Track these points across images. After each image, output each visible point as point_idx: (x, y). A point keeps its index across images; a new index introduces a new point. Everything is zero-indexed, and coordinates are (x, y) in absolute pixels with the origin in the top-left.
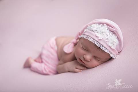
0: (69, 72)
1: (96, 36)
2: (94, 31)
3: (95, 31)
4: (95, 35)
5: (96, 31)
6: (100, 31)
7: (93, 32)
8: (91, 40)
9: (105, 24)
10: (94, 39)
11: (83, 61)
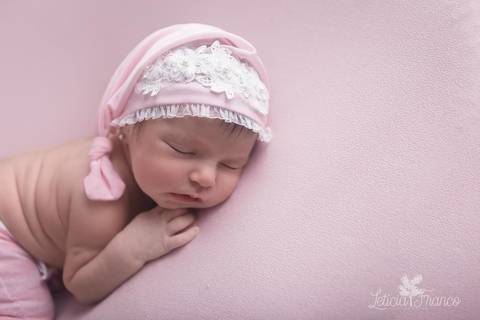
0: (147, 263)
1: (213, 93)
2: (195, 80)
3: (201, 77)
4: (207, 90)
5: (203, 74)
6: (216, 71)
7: (193, 86)
8: (205, 113)
9: (214, 40)
10: (212, 107)
11: (196, 195)
